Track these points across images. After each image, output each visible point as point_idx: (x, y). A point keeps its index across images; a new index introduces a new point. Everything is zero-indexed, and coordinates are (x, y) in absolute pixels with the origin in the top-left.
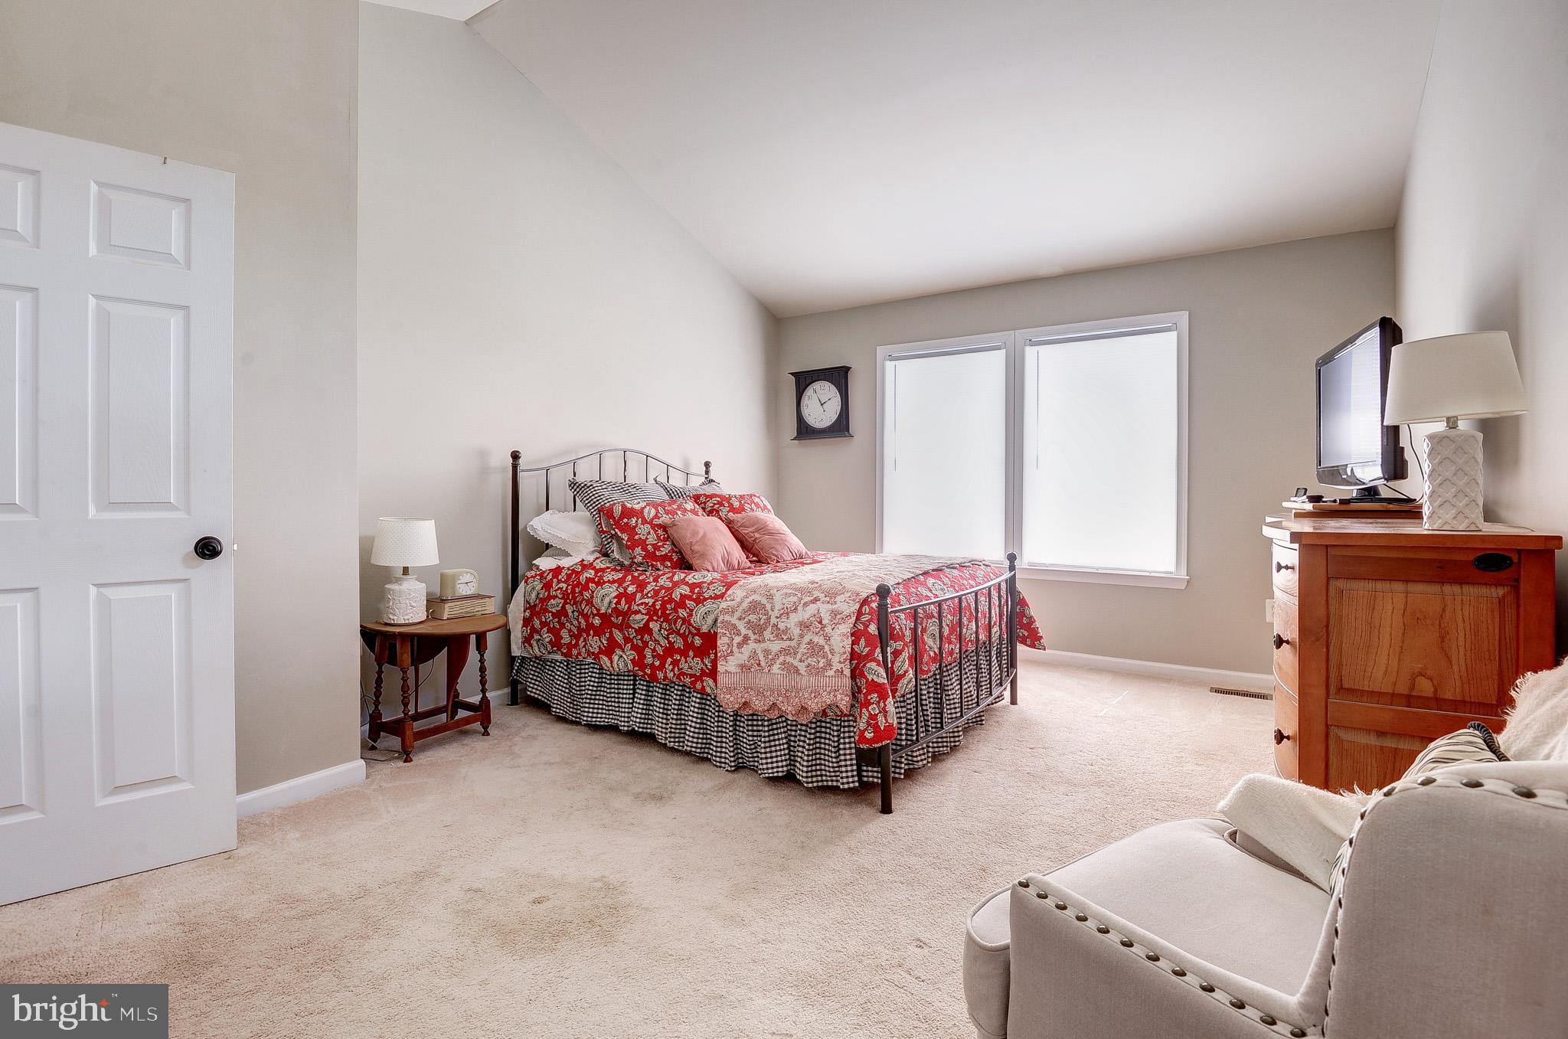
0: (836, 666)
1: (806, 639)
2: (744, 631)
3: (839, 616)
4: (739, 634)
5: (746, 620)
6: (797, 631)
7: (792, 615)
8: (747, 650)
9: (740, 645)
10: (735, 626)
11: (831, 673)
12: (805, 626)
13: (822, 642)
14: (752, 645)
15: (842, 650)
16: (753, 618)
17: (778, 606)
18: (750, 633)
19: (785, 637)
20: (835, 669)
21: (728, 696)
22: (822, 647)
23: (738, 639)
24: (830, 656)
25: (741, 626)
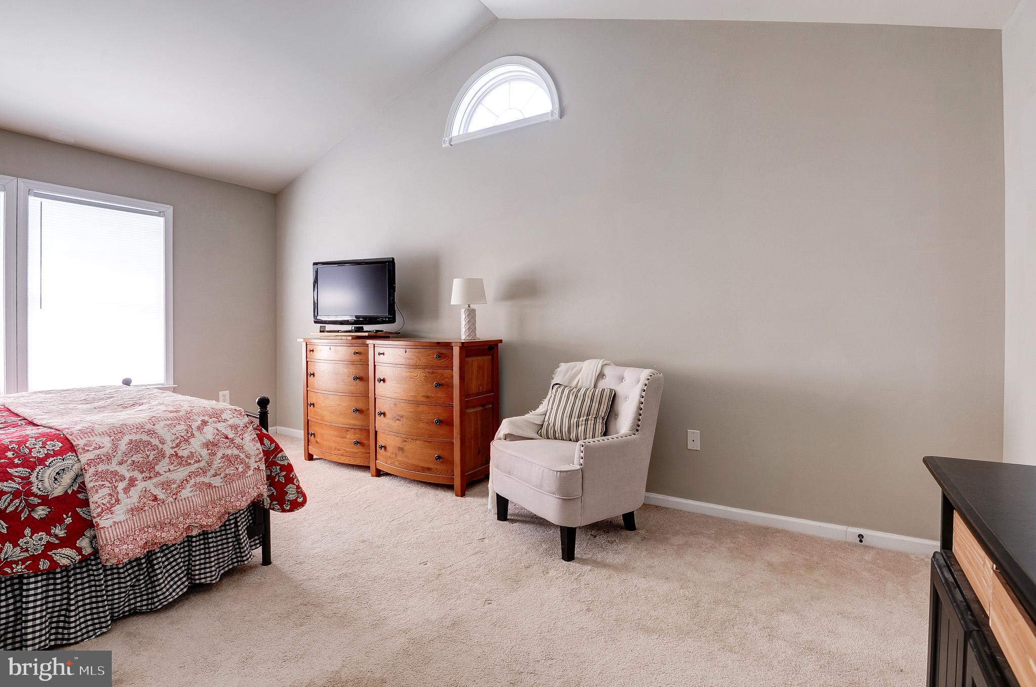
0: (254, 465)
1: (219, 455)
2: (128, 475)
3: (239, 429)
4: (122, 478)
5: (129, 462)
6: (205, 452)
7: (192, 440)
8: (135, 492)
9: (126, 490)
10: (115, 473)
11: (250, 473)
12: (211, 445)
13: (236, 452)
14: (141, 485)
15: (257, 452)
16: (137, 458)
17: (168, 438)
18: (136, 474)
19: (192, 462)
20: (252, 468)
21: (125, 546)
22: (237, 457)
23: (121, 486)
24: (247, 460)
25: (123, 470)
